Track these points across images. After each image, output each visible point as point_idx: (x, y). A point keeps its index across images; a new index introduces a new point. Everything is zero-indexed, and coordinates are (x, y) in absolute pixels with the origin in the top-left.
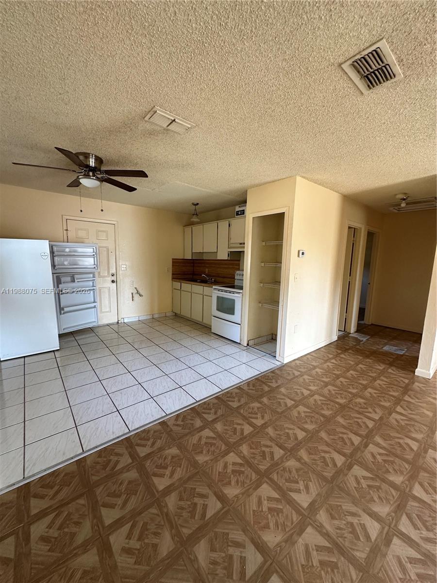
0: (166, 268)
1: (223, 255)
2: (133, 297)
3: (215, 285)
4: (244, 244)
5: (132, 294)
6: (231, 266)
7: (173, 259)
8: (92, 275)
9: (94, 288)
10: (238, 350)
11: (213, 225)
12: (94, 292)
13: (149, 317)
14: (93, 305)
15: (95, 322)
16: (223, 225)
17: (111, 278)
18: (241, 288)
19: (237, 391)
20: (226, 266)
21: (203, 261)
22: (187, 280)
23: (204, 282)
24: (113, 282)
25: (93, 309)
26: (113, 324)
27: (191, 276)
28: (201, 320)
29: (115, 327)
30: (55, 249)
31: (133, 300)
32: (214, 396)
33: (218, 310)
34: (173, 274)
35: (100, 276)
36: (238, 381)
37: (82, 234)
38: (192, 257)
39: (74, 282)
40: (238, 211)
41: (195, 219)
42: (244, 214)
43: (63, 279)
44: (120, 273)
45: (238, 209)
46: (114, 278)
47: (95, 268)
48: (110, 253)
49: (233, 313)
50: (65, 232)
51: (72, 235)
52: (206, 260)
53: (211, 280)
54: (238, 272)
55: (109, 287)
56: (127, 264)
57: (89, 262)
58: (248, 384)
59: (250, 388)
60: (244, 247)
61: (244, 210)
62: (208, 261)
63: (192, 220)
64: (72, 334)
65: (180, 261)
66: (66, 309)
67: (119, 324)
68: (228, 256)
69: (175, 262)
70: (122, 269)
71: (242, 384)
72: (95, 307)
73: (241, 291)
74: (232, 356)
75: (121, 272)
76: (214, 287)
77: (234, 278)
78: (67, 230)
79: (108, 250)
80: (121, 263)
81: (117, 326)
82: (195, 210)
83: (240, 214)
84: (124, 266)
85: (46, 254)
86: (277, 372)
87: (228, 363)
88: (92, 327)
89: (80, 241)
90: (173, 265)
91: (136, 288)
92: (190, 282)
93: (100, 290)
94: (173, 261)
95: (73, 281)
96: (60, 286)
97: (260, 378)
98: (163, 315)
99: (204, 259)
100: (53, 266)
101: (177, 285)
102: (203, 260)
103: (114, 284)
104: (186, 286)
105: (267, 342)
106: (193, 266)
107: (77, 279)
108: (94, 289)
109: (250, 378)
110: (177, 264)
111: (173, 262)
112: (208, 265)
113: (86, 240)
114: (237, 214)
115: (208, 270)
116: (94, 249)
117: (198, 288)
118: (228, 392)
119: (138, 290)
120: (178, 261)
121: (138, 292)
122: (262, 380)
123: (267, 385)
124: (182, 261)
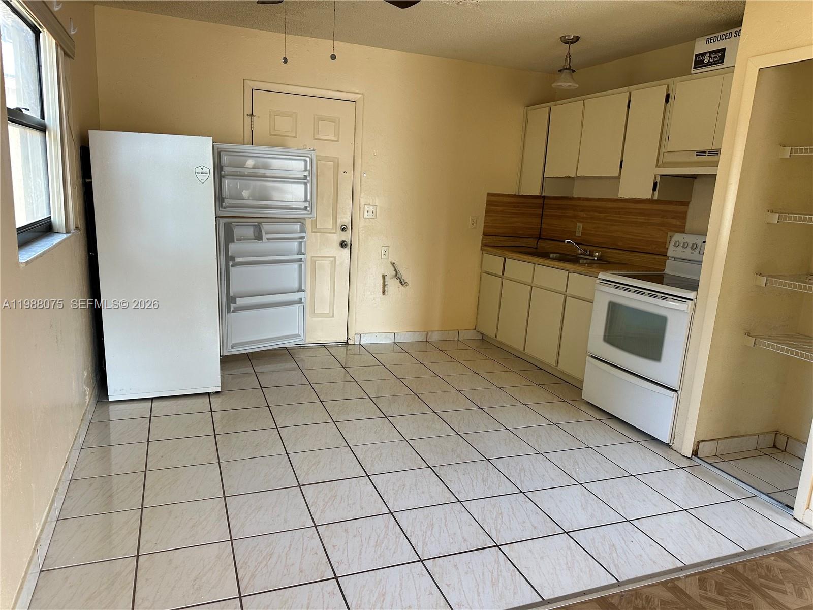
0: (470, 218)
1: (636, 186)
2: (384, 286)
3: (606, 270)
5: (384, 277)
7: (489, 194)
8: (297, 227)
9: (302, 256)
10: (663, 465)
12: (301, 266)
13: (417, 338)
14: (296, 296)
15: (298, 336)
16: (648, 97)
17: (338, 236)
18: (693, 286)
19: (668, 595)
21: (571, 202)
22: (521, 253)
23: (569, 258)
24: (343, 244)
25: (297, 307)
26: (335, 345)
27: (532, 242)
28: (554, 363)
29: (340, 353)
30: (225, 159)
31: (384, 292)
32: (595, 597)
34: (485, 234)
35: (315, 231)
36: (668, 564)
37: (283, 125)
38: (542, 191)
39: (261, 239)
40: (703, 55)
41: (565, 83)
42: (722, 60)
43: (238, 232)
45: (702, 46)
46: (345, 236)
47: (305, 209)
48: (341, 174)
49: (656, 357)
50: (248, 119)
51: (261, 126)
52: (579, 199)
54: (678, 237)
55: (335, 258)
56: (377, 202)
57: (294, 194)
59: (710, 595)
61: (723, 50)
62: (586, 203)
63: (554, 85)
64: (249, 358)
65: (508, 199)
66: (240, 302)
67: (350, 347)
68: (654, 189)
69: (495, 203)
70: (366, 214)
71: (682, 575)
72: (300, 302)
75: (362, 224)
76: (602, 275)
77: (665, 255)
78: (252, 115)
79: (337, 167)
80: (363, 199)
81: (343, 350)
82: (569, 56)
84: (371, 208)
85: (206, 170)
86: (801, 559)
87: (634, 500)
88: (292, 348)
89: (277, 142)
90: (487, 211)
91: (393, 264)
92: (531, 258)
93: (314, 264)
94: (487, 201)
95: (258, 237)
96: (232, 247)
97: (740, 568)
98: (453, 336)
99: (575, 196)
100: (220, 199)
101: (494, 262)
102: (572, 198)
103: (346, 251)
104: (519, 268)
106: (542, 216)
107: (266, 234)
108: (300, 260)
109: (710, 562)
110: (500, 209)
111: (489, 203)
112: (583, 214)
113: (290, 141)
116: (305, 161)
117: (552, 275)
118: (636, 593)
119: (398, 268)
120: (501, 199)
121: (397, 275)
122: (750, 578)
123: (765, 596)
124: (512, 200)
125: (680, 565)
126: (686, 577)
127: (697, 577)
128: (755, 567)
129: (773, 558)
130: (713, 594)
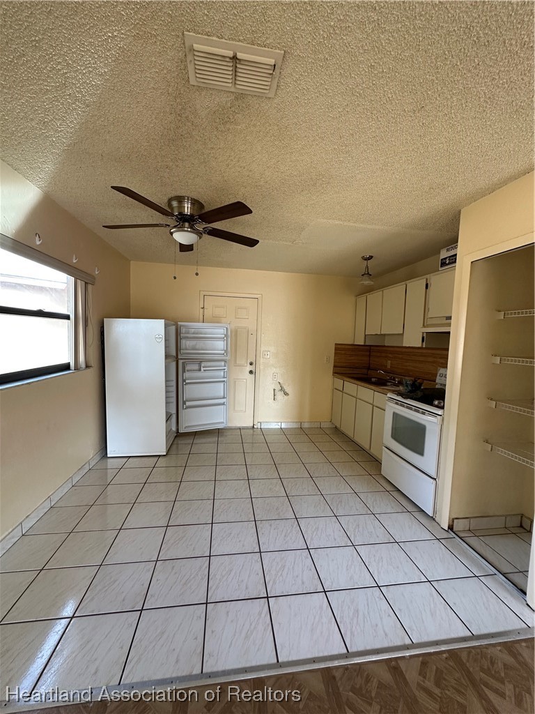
0: (325, 357)
1: (413, 340)
2: (275, 395)
4: (450, 318)
5: (274, 390)
6: (430, 359)
7: (336, 344)
8: (223, 363)
9: (225, 379)
10: (424, 535)
11: (400, 288)
12: (224, 384)
13: (295, 426)
14: (221, 401)
15: (223, 423)
16: (416, 286)
17: (249, 368)
18: (441, 405)
19: (387, 676)
20: (422, 359)
21: (384, 348)
24: (251, 372)
25: (222, 407)
26: (246, 428)
27: (365, 371)
28: (368, 448)
30: (184, 330)
31: (274, 399)
32: (322, 665)
33: (395, 436)
34: (335, 366)
35: (235, 365)
36: (398, 639)
37: (220, 312)
38: (365, 342)
39: (200, 370)
41: (366, 282)
42: (456, 260)
43: (188, 368)
44: (261, 361)
45: (444, 254)
46: (252, 368)
47: (224, 354)
48: (249, 335)
49: (421, 453)
50: (202, 310)
51: (208, 312)
52: (388, 347)
53: (394, 380)
54: (442, 371)
55: (246, 380)
56: (269, 350)
58: (425, 660)
59: (427, 684)
60: (449, 325)
61: (455, 255)
62: (392, 349)
63: (361, 283)
65: (347, 347)
66: (188, 404)
67: (255, 430)
68: (423, 341)
69: (340, 349)
70: (264, 356)
71: (407, 653)
72: (224, 404)
73: (440, 412)
74: (406, 547)
76: (389, 395)
77: (434, 381)
78: (204, 308)
79: (247, 332)
80: (262, 348)
81: (251, 431)
82: (367, 267)
83: (449, 264)
84: (266, 353)
85: (160, 336)
87: (389, 567)
88: (221, 429)
89: (216, 320)
90: (336, 353)
91: (280, 383)
92: (356, 381)
93: (235, 382)
94: (335, 348)
96: (187, 375)
97: (464, 656)
98: (317, 425)
99: (386, 344)
101: (339, 382)
102: (384, 346)
103: (253, 375)
104: (351, 387)
105: (506, 531)
106: (370, 356)
107: (203, 368)
108: (224, 381)
109: (437, 643)
110: (343, 352)
111: (336, 349)
112: (390, 355)
113: (223, 320)
114: (443, 264)
115: (391, 364)
116: (224, 329)
117: (366, 393)
119: (283, 385)
120: (343, 346)
121: (282, 389)
122: (471, 669)
123: (482, 697)
124: (350, 347)
125: (408, 642)
126: (411, 657)
127: (421, 659)
128: (479, 656)
129: (499, 648)
130: (429, 684)
